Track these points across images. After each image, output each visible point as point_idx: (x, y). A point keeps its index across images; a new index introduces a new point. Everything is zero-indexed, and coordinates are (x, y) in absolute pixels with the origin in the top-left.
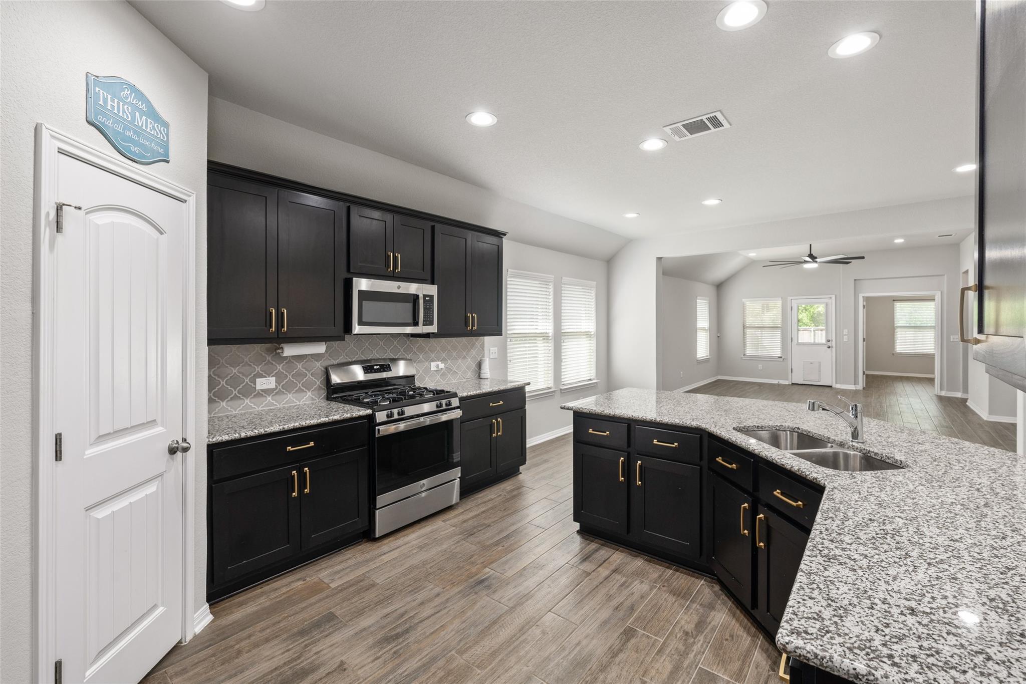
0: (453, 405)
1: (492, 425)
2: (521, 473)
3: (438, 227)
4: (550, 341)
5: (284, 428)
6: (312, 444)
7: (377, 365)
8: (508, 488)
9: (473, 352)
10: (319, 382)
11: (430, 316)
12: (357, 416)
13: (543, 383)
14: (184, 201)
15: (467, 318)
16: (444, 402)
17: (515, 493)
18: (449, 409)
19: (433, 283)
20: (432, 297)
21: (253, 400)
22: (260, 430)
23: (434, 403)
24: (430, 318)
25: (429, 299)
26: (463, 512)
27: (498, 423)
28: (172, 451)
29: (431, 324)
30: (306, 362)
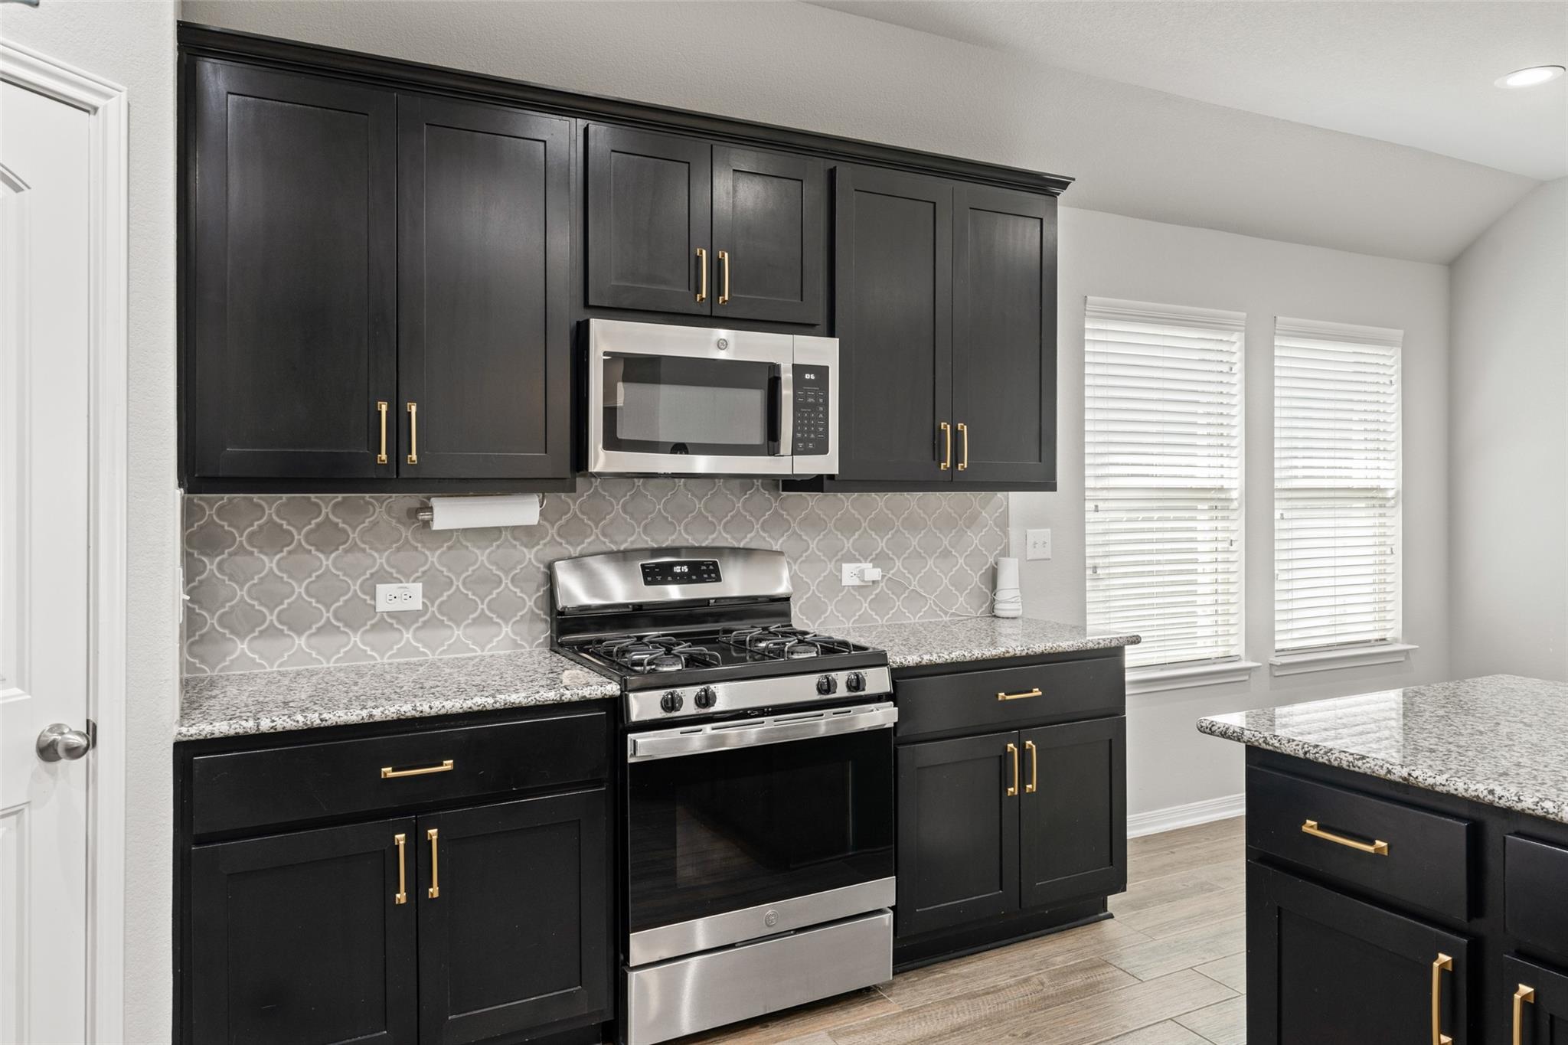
0: (870, 689)
1: (1004, 758)
2: (1111, 916)
3: (846, 173)
4: (1233, 516)
5: (371, 716)
6: (448, 765)
7: (681, 564)
8: (1059, 959)
9: (974, 538)
10: (530, 600)
11: (816, 426)
12: (575, 698)
13: (1209, 642)
14: (91, 110)
15: (937, 436)
16: (841, 678)
17: (1076, 981)
18: (858, 699)
19: (831, 334)
20: (822, 372)
21: (370, 637)
22: (310, 716)
23: (814, 679)
24: (816, 432)
25: (810, 378)
26: (899, 1015)
27: (1024, 753)
28: (47, 752)
29: (822, 448)
30: (498, 547)
